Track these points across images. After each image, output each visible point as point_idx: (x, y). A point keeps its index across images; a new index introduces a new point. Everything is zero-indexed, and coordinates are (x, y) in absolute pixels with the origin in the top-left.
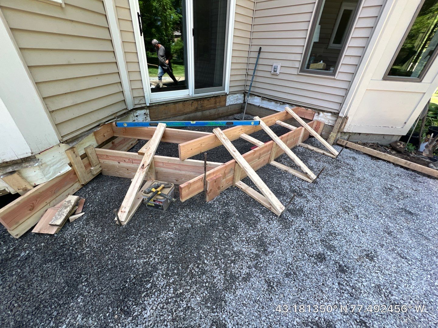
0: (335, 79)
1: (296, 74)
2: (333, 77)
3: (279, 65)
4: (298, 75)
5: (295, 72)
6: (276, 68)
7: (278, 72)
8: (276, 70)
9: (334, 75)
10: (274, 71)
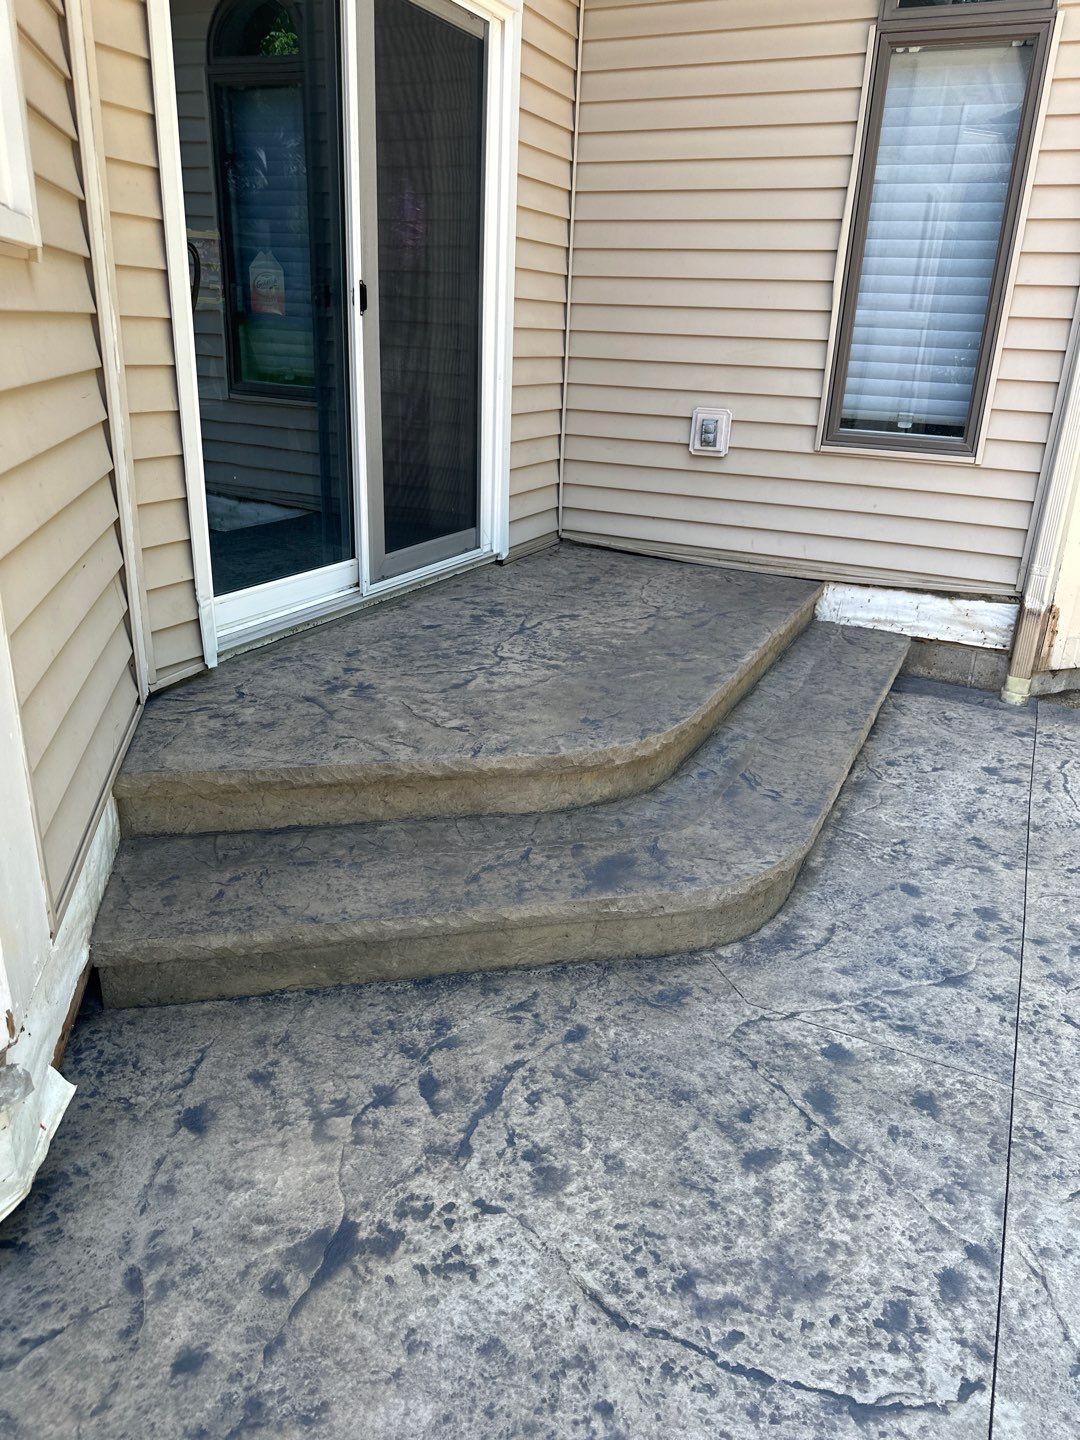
0: (977, 467)
1: (810, 451)
2: (970, 460)
3: (722, 415)
4: (817, 453)
5: (803, 442)
6: (712, 427)
7: (722, 446)
8: (711, 436)
9: (972, 451)
10: (705, 442)
